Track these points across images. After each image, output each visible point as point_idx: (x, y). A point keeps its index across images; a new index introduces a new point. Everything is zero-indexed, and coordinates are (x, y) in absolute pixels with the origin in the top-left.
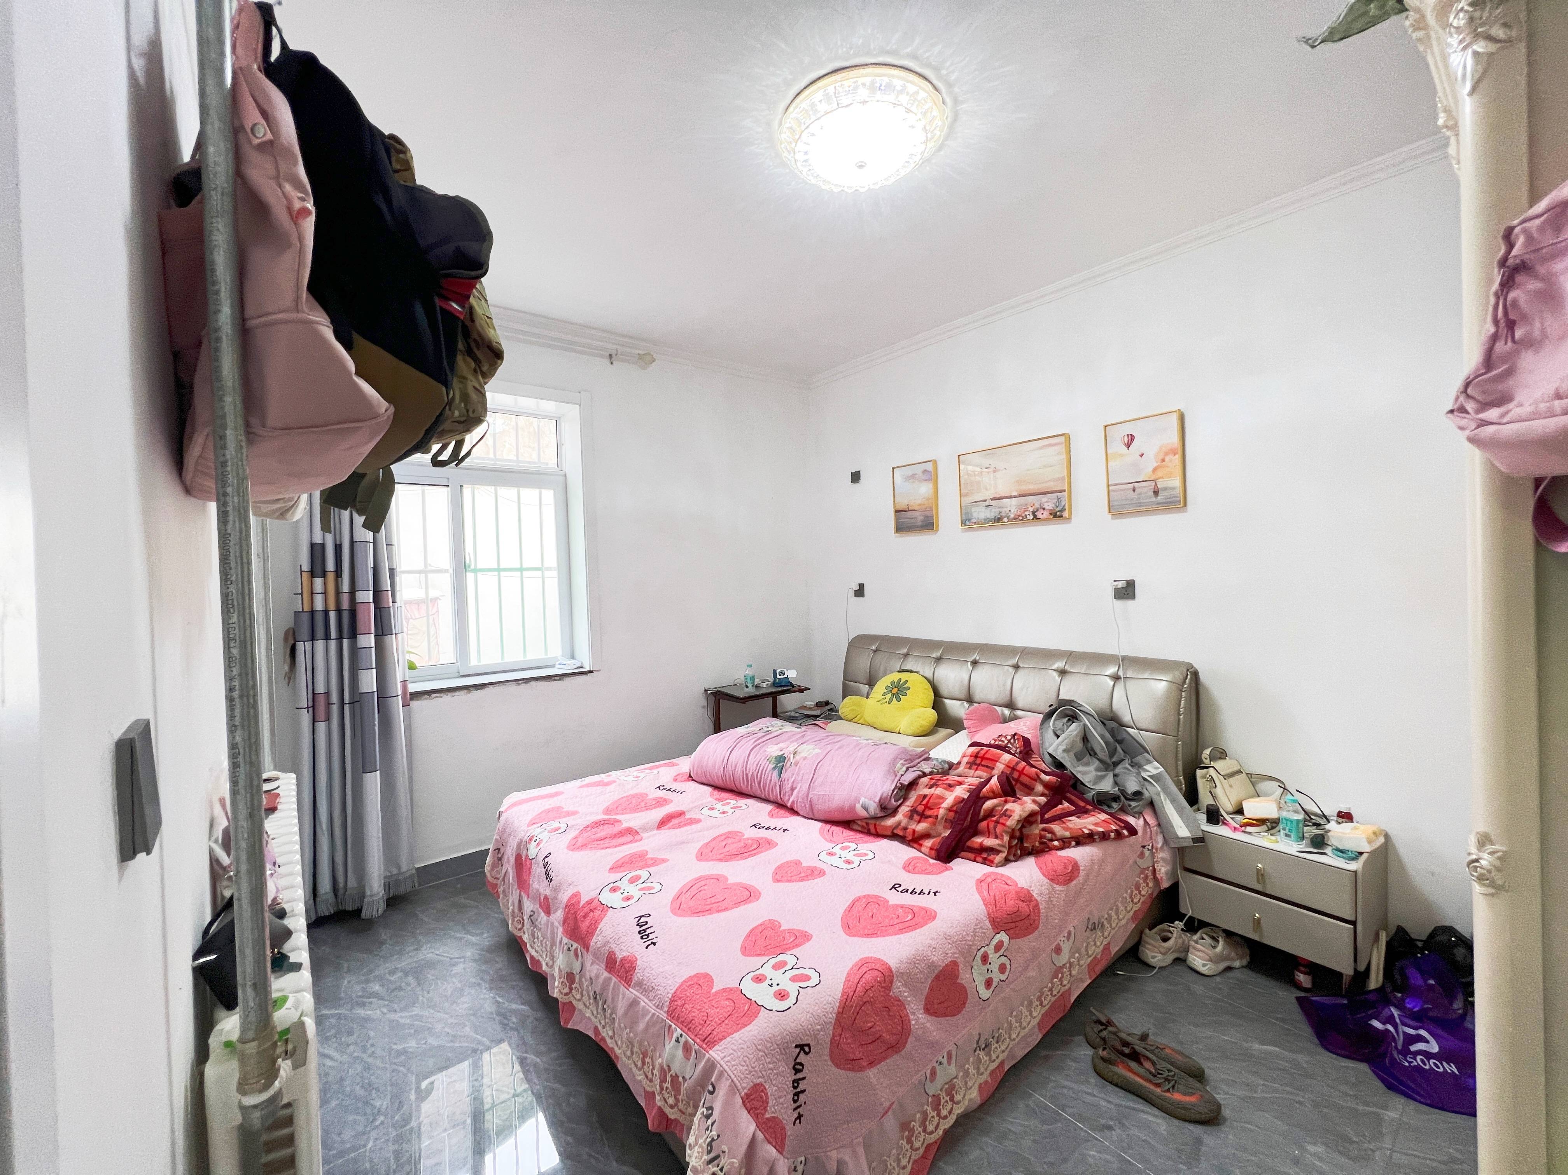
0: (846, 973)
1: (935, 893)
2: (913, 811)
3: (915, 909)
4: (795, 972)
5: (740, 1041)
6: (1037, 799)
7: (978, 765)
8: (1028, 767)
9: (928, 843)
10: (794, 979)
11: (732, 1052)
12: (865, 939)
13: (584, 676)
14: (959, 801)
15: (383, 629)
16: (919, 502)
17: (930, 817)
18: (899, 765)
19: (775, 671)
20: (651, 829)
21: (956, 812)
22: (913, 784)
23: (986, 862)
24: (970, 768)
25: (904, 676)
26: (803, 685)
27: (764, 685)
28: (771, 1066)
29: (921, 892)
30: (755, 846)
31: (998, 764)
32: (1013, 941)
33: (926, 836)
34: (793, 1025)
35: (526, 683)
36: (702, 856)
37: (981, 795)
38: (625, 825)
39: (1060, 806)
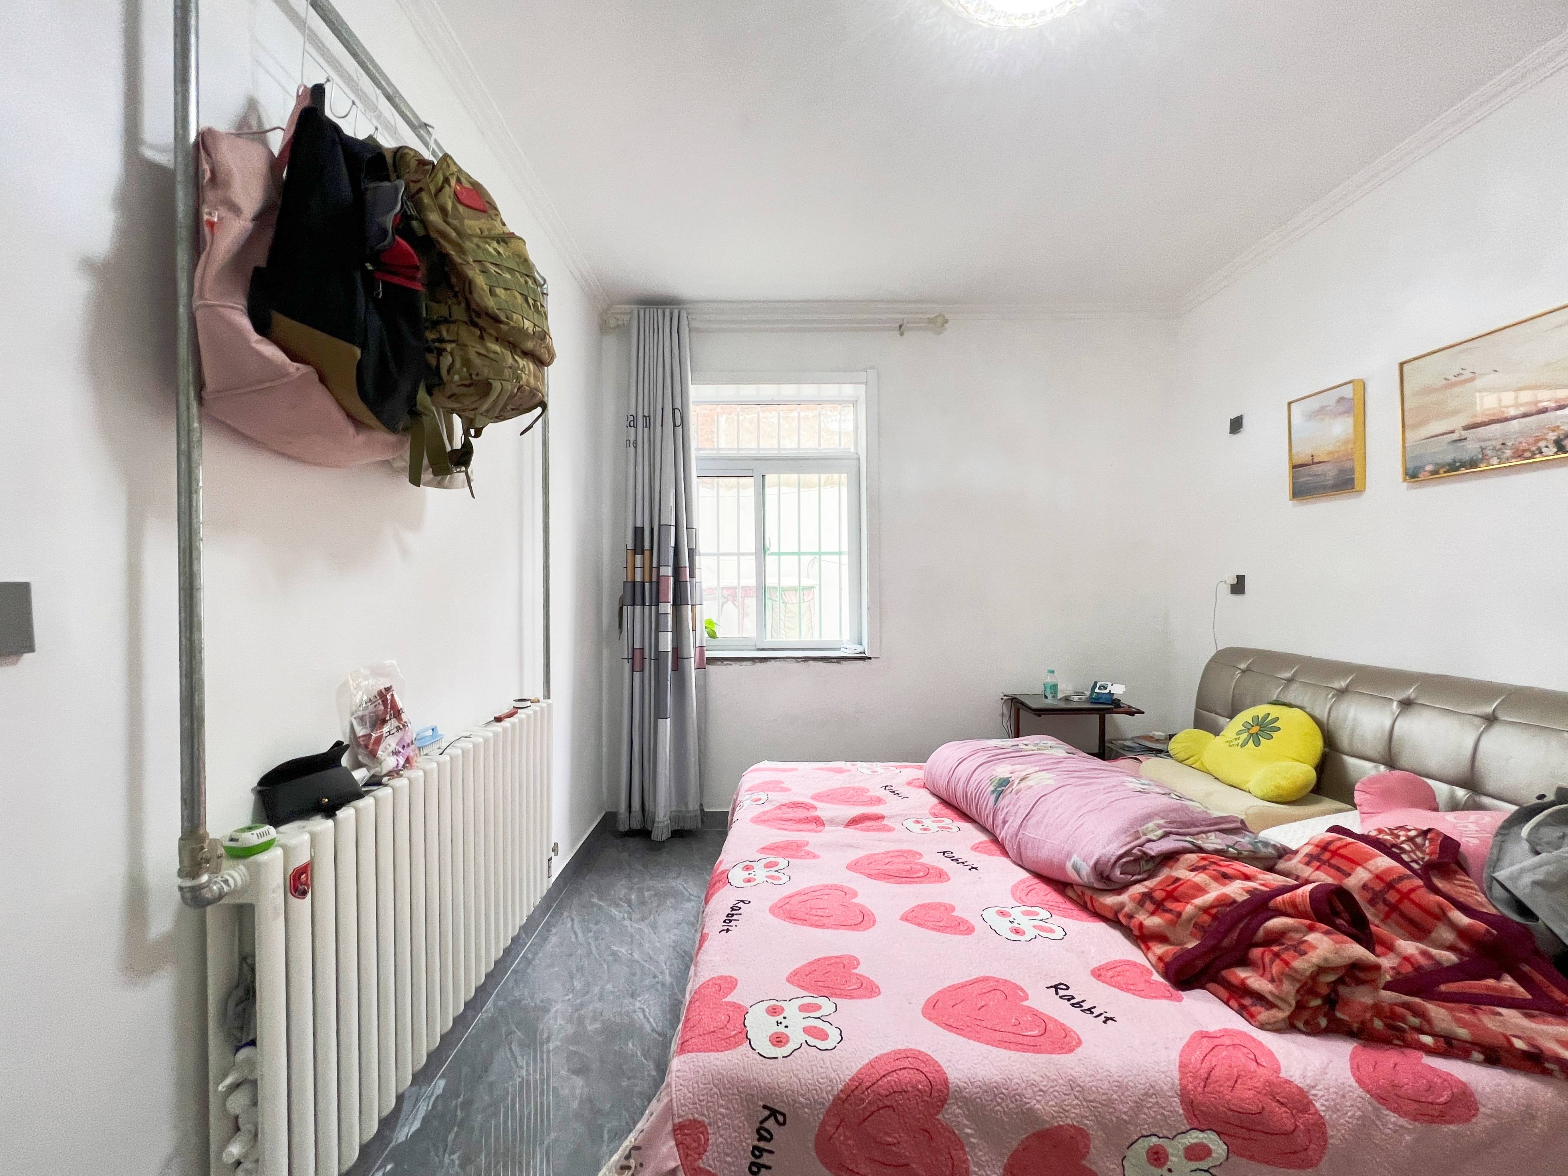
0: (876, 1055)
1: (1107, 1019)
2: (1147, 896)
3: (1050, 1026)
4: (819, 1024)
5: (701, 1064)
6: (1434, 951)
7: (1324, 862)
8: (1424, 890)
9: (1159, 949)
10: (807, 1030)
11: (687, 1069)
12: (940, 1029)
13: (861, 662)
14: (1225, 902)
15: (679, 601)
16: (1331, 448)
17: (1170, 911)
18: (1151, 825)
19: (1096, 683)
20: (838, 824)
21: (1214, 917)
22: (1170, 858)
23: (1243, 1011)
24: (1308, 864)
25: (1275, 711)
26: (1136, 705)
27: (1076, 698)
28: (723, 1110)
29: (1089, 1010)
30: (921, 874)
31: (1359, 870)
32: (1233, 1158)
33: (1162, 939)
34: (768, 1080)
35: (804, 661)
36: (854, 866)
37: (1271, 904)
38: (818, 813)
39: (1491, 982)
